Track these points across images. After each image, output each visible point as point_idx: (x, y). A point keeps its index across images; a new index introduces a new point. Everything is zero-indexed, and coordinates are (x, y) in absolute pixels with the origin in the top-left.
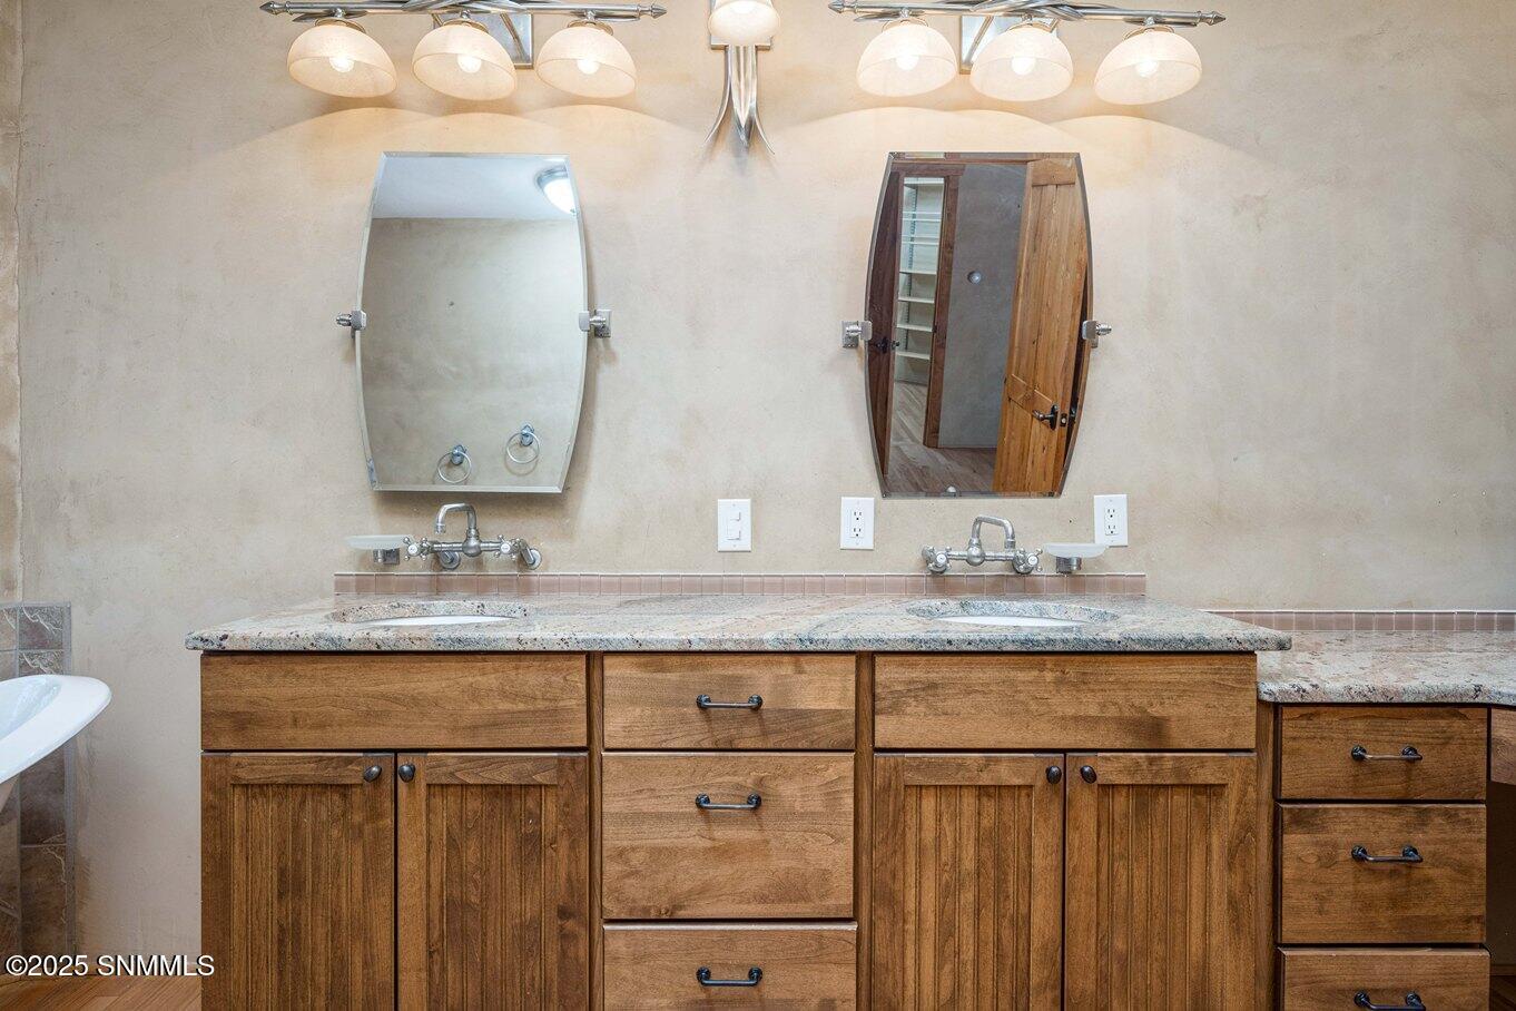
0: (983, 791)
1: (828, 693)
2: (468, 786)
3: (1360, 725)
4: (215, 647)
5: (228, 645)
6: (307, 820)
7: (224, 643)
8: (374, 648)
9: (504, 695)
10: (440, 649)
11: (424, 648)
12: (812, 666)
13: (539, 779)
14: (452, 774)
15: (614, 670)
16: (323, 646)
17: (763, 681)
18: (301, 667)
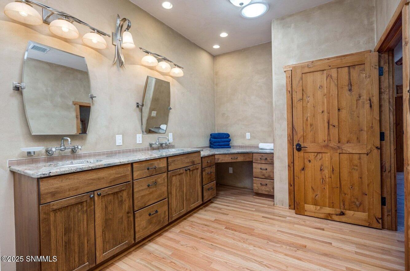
0: (179, 174)
1: (163, 164)
2: (110, 194)
3: (207, 158)
4: (48, 175)
5: (51, 174)
6: (72, 214)
7: (50, 174)
8: (91, 169)
9: (116, 174)
10: (105, 166)
11: (102, 167)
12: (162, 160)
13: (123, 189)
14: (107, 192)
15: (134, 165)
16: (78, 170)
17: (156, 164)
18: (71, 177)
